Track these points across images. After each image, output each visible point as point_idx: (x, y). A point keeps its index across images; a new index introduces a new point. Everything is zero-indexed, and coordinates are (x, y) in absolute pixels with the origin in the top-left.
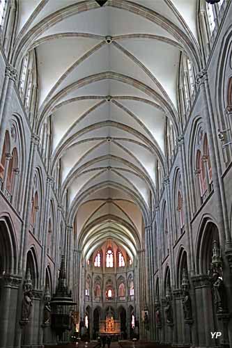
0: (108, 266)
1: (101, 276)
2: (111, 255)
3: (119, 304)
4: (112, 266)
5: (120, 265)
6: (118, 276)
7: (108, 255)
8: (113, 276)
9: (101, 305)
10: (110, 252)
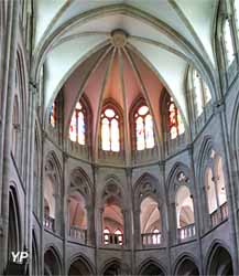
0: (105, 147)
1: (89, 171)
2: (114, 122)
3: (142, 256)
4: (116, 148)
5: (140, 147)
6: (137, 174)
7: (105, 121)
8: (121, 175)
9: (89, 253)
10: (110, 113)
